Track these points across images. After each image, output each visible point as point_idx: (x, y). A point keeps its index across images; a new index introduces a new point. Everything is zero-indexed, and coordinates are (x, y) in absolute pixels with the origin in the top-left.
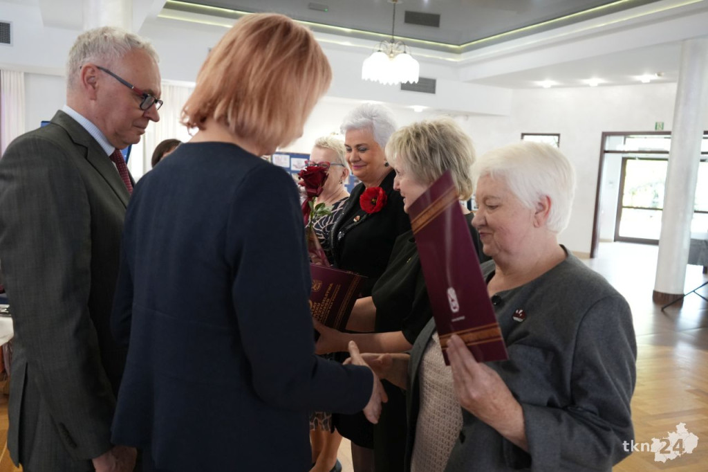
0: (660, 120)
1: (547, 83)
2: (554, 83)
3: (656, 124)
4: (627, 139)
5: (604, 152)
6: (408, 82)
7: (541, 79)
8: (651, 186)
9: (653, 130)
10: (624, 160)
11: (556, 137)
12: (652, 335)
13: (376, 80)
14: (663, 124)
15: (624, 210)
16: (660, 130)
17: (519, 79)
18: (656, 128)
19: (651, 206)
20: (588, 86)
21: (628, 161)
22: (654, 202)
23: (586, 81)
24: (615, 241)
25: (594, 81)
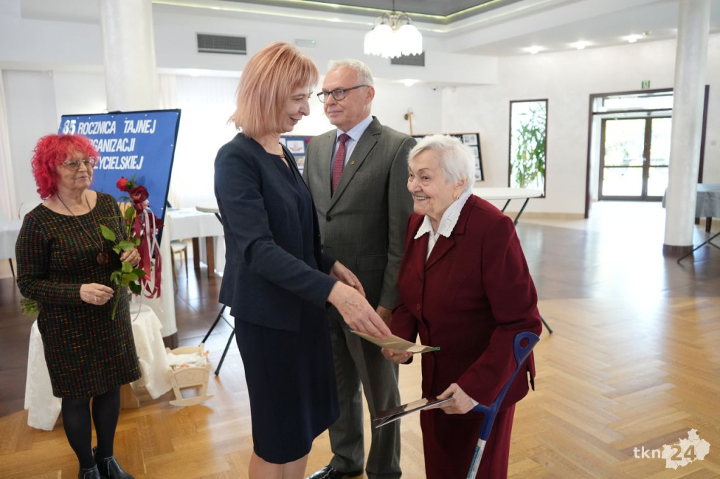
0: (645, 79)
1: (534, 49)
2: (541, 48)
3: (643, 83)
4: (606, 101)
5: (592, 114)
6: (411, 55)
7: (528, 44)
8: (622, 145)
9: (639, 88)
10: (604, 121)
11: (544, 104)
12: (666, 292)
13: (378, 54)
14: (649, 82)
15: (605, 169)
16: (646, 88)
17: (507, 47)
18: (642, 87)
19: (623, 164)
20: (575, 49)
21: (608, 122)
22: (624, 161)
23: (573, 45)
24: (599, 200)
25: (581, 44)
